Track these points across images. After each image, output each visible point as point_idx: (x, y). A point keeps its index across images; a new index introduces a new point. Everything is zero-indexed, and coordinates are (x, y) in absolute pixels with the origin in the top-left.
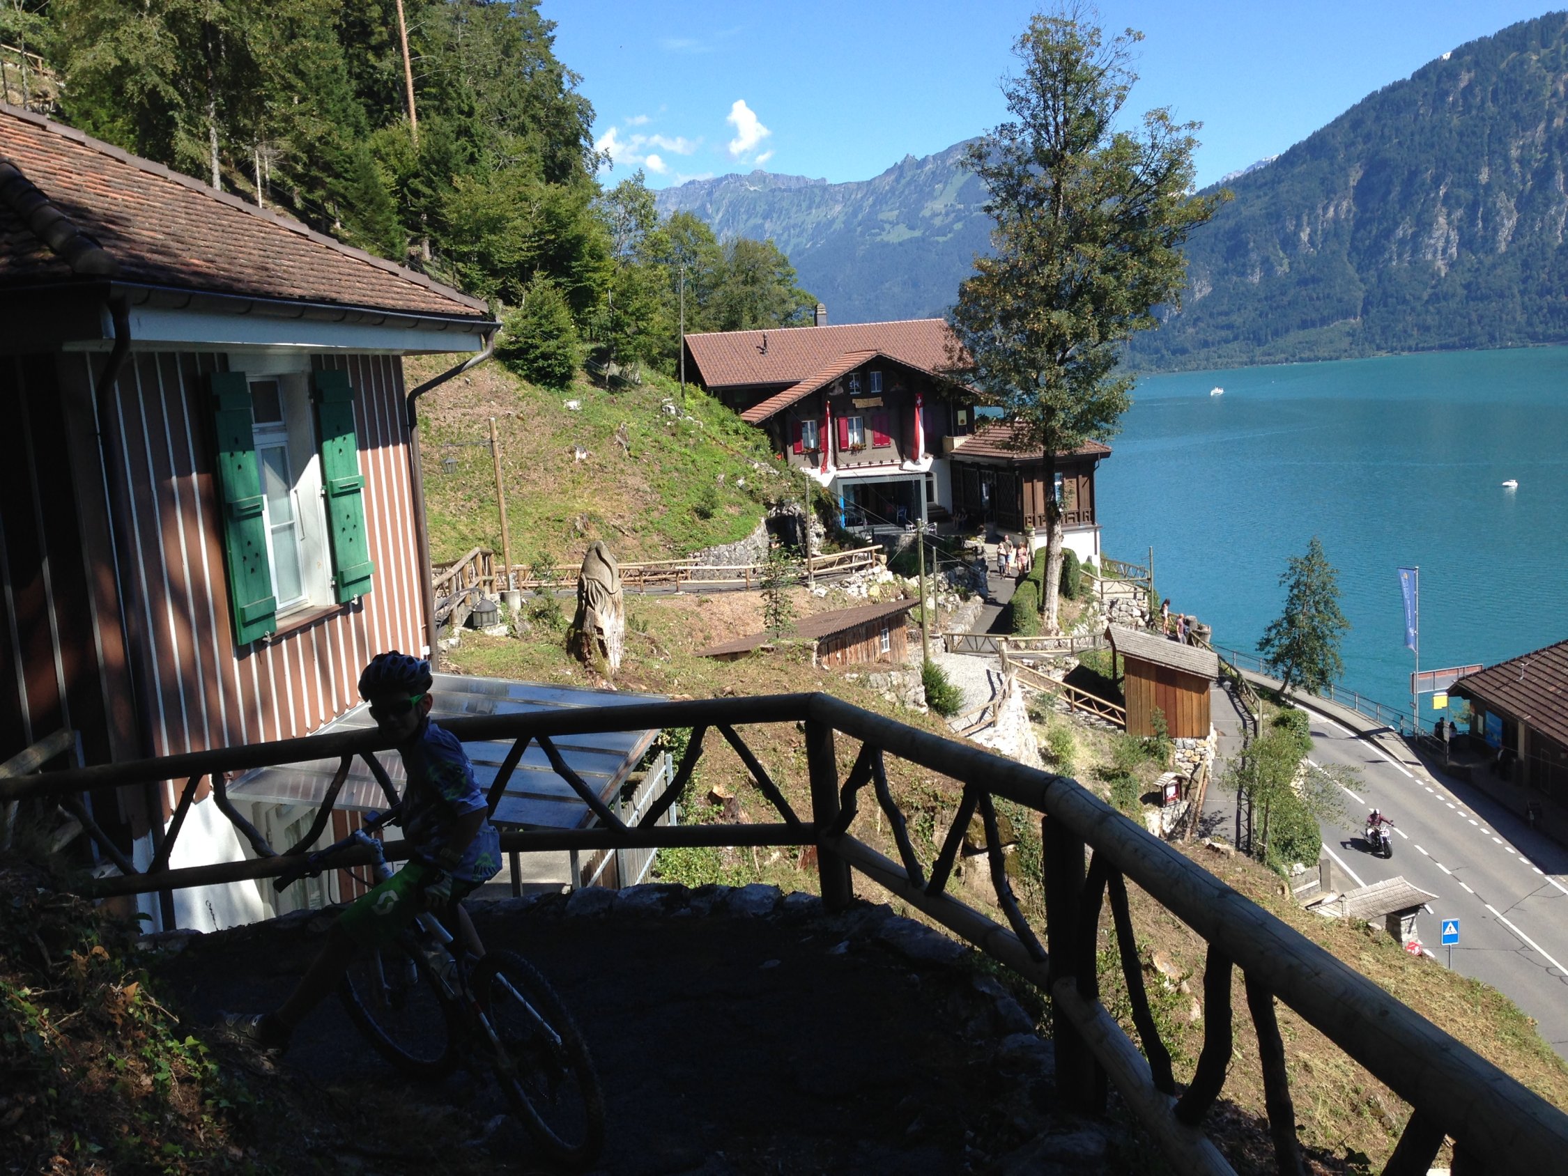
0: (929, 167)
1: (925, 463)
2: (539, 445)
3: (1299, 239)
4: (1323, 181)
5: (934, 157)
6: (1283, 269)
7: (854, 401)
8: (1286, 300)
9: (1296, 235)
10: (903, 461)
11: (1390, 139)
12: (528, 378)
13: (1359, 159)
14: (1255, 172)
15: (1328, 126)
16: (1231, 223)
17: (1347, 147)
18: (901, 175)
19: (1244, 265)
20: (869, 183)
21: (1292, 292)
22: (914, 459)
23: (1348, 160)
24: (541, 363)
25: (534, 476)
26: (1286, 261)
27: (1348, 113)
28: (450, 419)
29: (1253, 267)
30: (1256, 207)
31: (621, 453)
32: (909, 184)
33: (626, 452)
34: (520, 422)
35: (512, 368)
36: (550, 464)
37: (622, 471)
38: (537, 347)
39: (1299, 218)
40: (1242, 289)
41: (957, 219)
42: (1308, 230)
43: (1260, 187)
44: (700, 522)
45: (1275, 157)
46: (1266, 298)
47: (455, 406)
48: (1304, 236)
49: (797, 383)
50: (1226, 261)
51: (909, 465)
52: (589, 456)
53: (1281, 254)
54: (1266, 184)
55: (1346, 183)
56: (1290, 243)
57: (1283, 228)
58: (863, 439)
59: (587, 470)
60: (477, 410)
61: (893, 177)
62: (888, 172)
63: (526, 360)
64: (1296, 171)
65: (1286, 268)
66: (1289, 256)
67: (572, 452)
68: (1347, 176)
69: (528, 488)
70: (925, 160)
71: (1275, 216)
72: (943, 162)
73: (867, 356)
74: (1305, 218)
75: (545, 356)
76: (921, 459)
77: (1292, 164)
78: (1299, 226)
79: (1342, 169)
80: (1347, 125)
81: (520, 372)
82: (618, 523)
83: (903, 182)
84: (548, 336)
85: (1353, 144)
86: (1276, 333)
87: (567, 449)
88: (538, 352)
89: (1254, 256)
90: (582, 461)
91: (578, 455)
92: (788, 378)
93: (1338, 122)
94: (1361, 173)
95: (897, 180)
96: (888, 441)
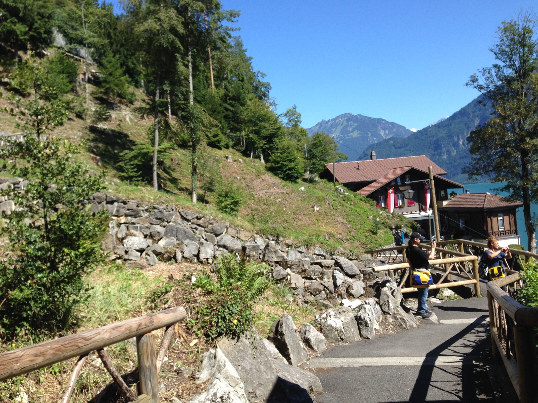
0: (330, 123)
1: (430, 212)
2: (298, 205)
3: (459, 143)
4: (466, 124)
5: (332, 120)
6: (454, 153)
7: (400, 187)
8: (456, 164)
9: (458, 141)
10: (420, 211)
11: (488, 110)
12: (283, 178)
13: (478, 116)
14: (442, 122)
15: (466, 106)
16: (435, 139)
17: (473, 112)
18: (321, 126)
19: (441, 153)
20: (310, 129)
21: (458, 161)
22: (425, 211)
23: (474, 117)
24: (288, 172)
25: (300, 217)
26: (455, 151)
27: (473, 102)
28: (261, 194)
29: (444, 153)
30: (443, 133)
31: (330, 207)
32: (324, 128)
33: (332, 208)
34: (288, 195)
35: (276, 174)
36: (305, 213)
37: (334, 215)
38: (286, 166)
39: (458, 137)
40: (441, 160)
41: (341, 140)
42: (462, 141)
43: (444, 127)
44: (374, 236)
45: (448, 117)
46: (449, 163)
47: (262, 189)
48: (461, 142)
49: (375, 181)
50: (434, 151)
51: (423, 213)
52: (320, 209)
53: (453, 149)
54: (445, 126)
55: (474, 125)
56: (456, 145)
57: (453, 140)
58: (403, 203)
59: (321, 214)
60: (270, 191)
61: (318, 127)
62: (317, 125)
63: (282, 171)
64: (456, 121)
65: (455, 153)
66: (456, 149)
67: (313, 207)
68: (474, 122)
69: (299, 223)
70: (329, 121)
71: (450, 136)
72: (335, 121)
73: (408, 169)
74: (461, 137)
75: (290, 169)
76: (428, 211)
77: (455, 119)
78: (459, 139)
79: (472, 120)
80: (472, 105)
81: (280, 176)
82: (340, 236)
83: (322, 128)
84: (290, 161)
85: (475, 111)
86: (454, 175)
87: (310, 206)
88: (287, 168)
89: (444, 149)
90: (317, 211)
91: (316, 208)
92: (371, 179)
93: (469, 105)
94: (479, 121)
95: (320, 128)
96: (413, 203)
